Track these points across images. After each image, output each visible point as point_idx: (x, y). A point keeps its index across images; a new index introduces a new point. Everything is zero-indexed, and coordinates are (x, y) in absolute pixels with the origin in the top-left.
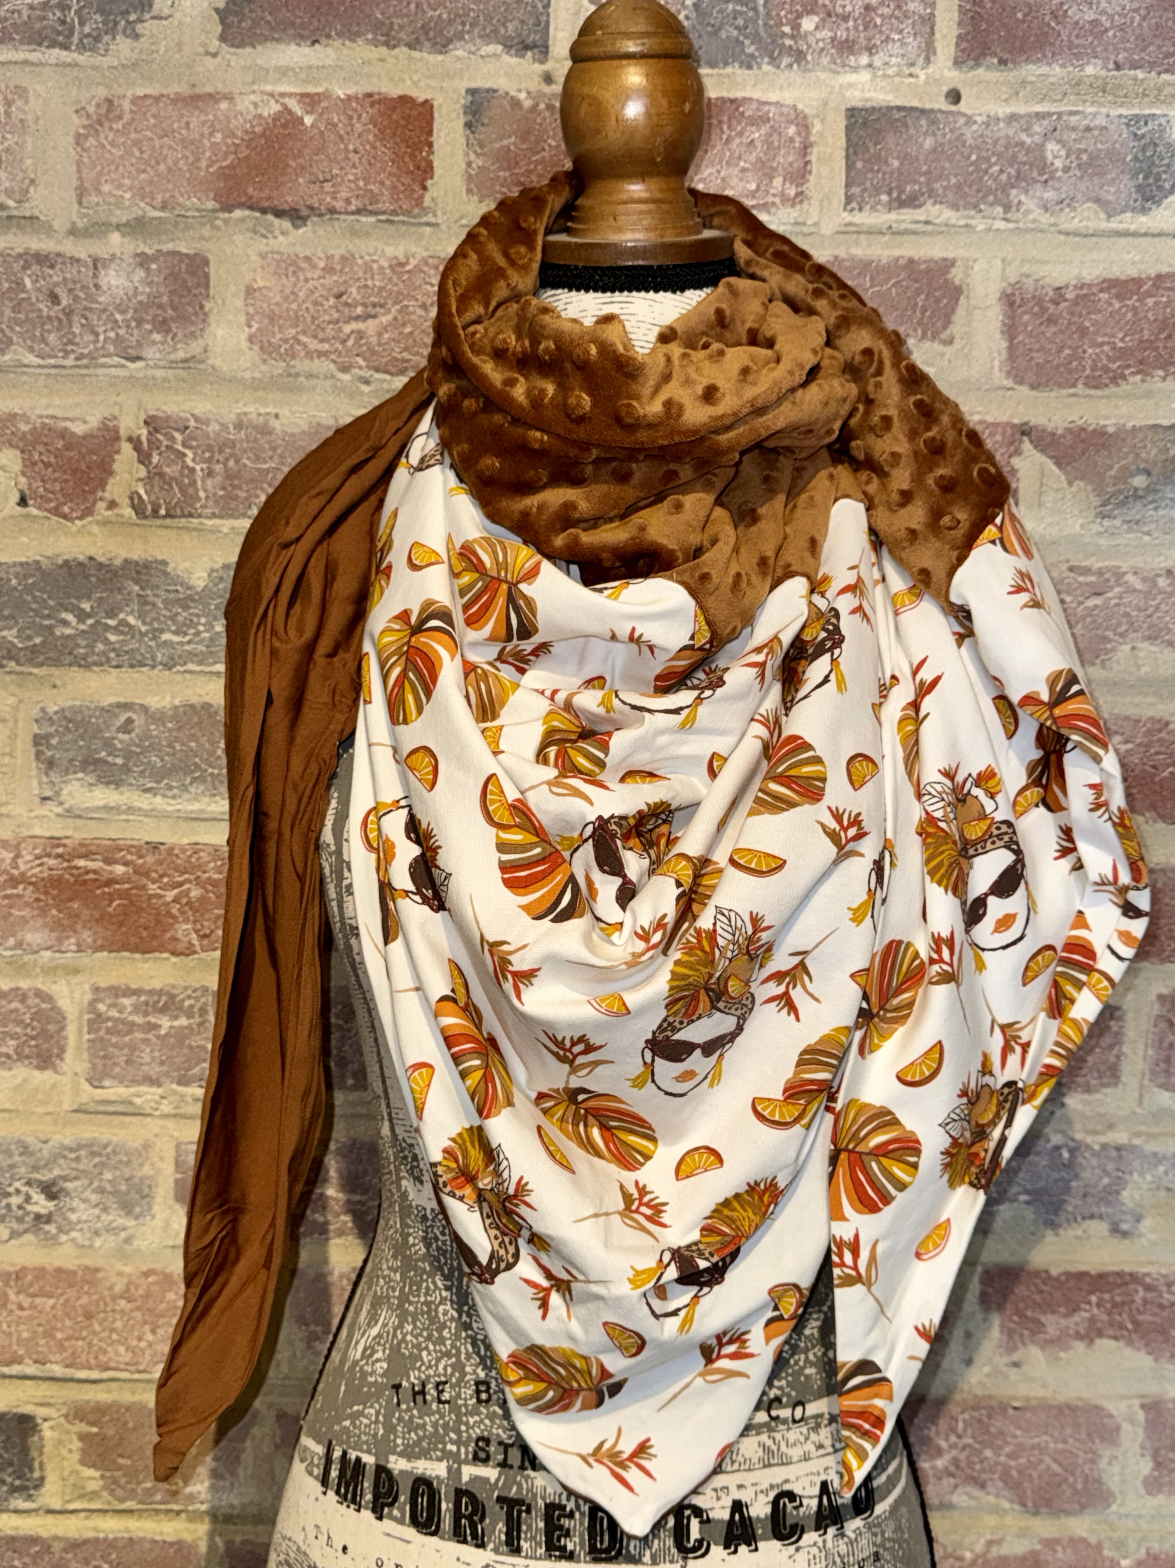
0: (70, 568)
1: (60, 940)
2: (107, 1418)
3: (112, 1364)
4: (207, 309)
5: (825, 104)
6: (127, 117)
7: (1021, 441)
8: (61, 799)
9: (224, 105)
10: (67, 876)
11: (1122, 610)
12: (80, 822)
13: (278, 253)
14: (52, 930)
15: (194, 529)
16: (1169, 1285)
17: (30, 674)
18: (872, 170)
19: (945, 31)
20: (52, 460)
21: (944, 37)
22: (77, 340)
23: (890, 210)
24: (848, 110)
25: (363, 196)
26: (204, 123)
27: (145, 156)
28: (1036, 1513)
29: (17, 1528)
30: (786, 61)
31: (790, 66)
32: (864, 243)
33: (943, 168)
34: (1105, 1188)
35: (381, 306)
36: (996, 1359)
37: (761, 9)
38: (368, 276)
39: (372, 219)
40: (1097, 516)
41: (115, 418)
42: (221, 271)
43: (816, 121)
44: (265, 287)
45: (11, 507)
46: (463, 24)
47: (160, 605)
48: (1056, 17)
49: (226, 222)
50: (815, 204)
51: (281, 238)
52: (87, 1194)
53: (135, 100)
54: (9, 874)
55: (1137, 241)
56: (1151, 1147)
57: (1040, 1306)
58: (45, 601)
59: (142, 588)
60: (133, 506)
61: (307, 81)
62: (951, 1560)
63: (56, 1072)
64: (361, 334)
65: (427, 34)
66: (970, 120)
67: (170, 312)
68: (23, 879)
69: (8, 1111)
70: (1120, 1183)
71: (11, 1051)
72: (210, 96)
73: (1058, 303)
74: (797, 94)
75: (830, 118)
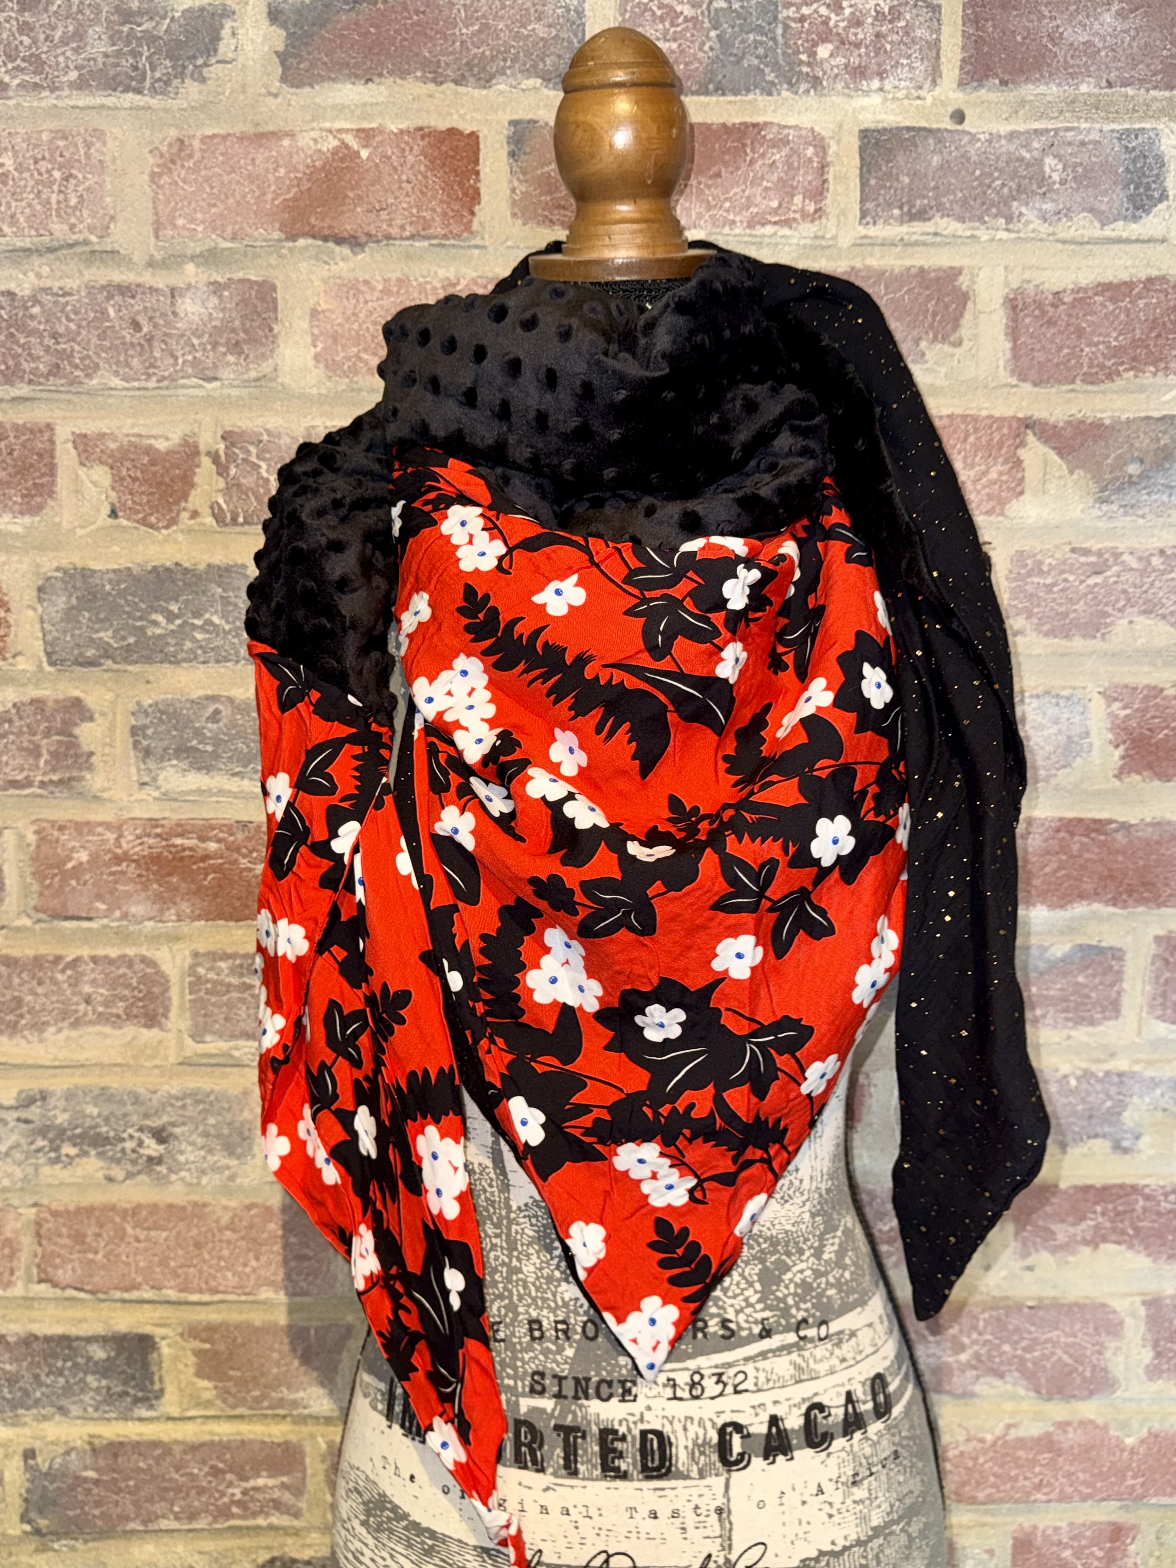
0: (158, 574)
1: (161, 911)
2: (217, 1336)
3: (221, 1288)
4: (276, 331)
5: (840, 126)
6: (197, 156)
7: (1025, 434)
8: (158, 784)
9: (286, 142)
10: (166, 854)
11: (1120, 587)
12: (175, 805)
13: (340, 278)
14: (154, 903)
16: (1166, 1195)
17: (126, 671)
18: (885, 187)
19: (949, 55)
20: (139, 474)
21: (949, 61)
22: (159, 363)
23: (902, 223)
24: (861, 131)
25: (417, 223)
26: (267, 160)
27: (215, 191)
28: (1050, 1399)
29: (141, 1434)
30: (803, 87)
31: (808, 91)
32: (878, 255)
33: (950, 184)
34: (1109, 1109)
36: (1013, 1264)
37: (780, 40)
38: (423, 296)
39: (426, 243)
40: (1096, 501)
41: (195, 434)
42: (288, 296)
43: (832, 143)
44: (328, 310)
45: (103, 518)
46: (505, 60)
47: (241, 605)
48: (1052, 39)
49: (291, 250)
50: (833, 220)
51: (341, 264)
52: (194, 1138)
53: (204, 139)
54: (113, 852)
55: (1129, 247)
56: (1150, 1073)
57: (1051, 1217)
58: (136, 604)
59: (224, 590)
60: (214, 515)
61: (362, 118)
62: (974, 1443)
63: (162, 1029)
65: (471, 70)
66: (974, 138)
67: (242, 335)
68: (125, 857)
69: (120, 1065)
70: (1121, 1106)
71: (120, 1012)
72: (273, 133)
73: (1056, 307)
74: (814, 117)
75: (845, 140)
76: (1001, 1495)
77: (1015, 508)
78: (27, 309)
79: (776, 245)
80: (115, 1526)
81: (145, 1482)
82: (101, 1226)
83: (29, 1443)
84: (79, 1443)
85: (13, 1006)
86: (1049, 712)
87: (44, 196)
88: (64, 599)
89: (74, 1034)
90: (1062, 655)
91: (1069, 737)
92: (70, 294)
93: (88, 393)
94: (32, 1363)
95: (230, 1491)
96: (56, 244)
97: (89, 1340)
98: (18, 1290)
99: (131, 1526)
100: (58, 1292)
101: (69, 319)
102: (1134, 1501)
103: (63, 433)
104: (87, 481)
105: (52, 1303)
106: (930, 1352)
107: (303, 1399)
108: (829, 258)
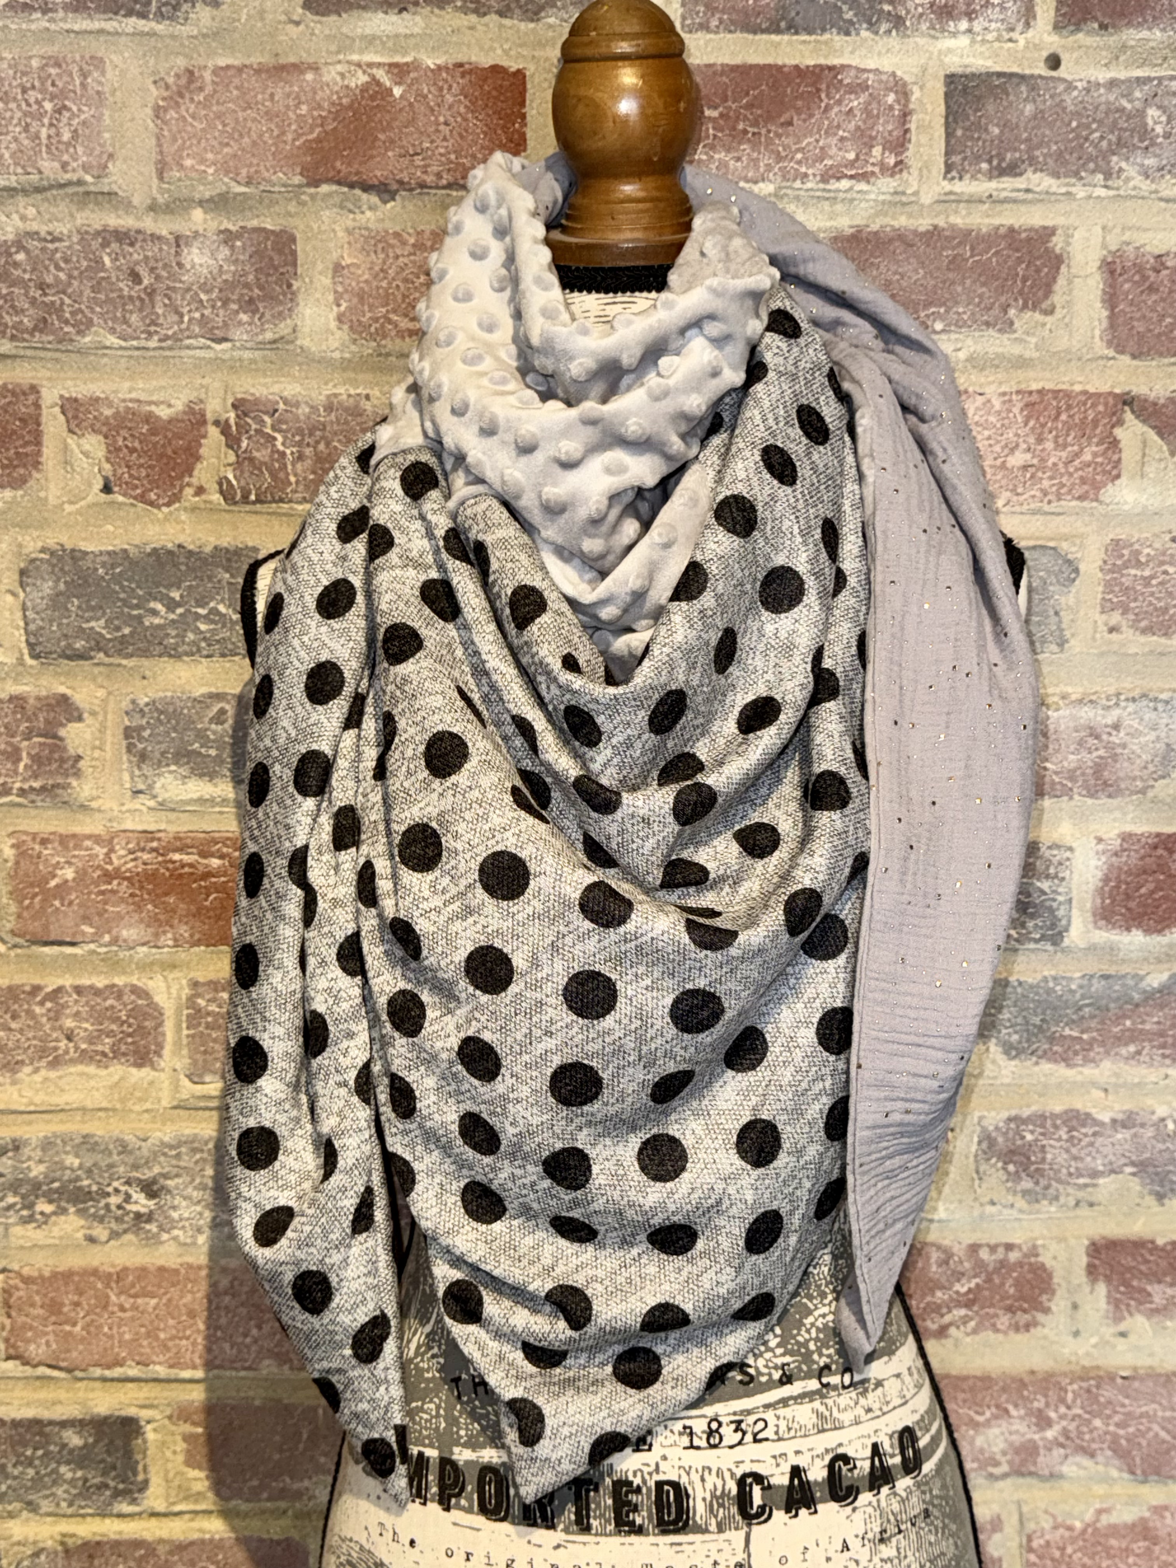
0: (158, 557)
1: (157, 935)
4: (295, 288)
5: (924, 70)
6: (209, 89)
7: (1123, 411)
8: (154, 792)
9: (309, 76)
10: (162, 871)
12: (172, 816)
13: (367, 229)
14: (148, 926)
15: (285, 515)
17: (119, 665)
18: (972, 138)
20: (137, 444)
22: (161, 321)
23: (990, 178)
24: (947, 76)
25: (455, 170)
26: (288, 95)
27: (228, 129)
28: (1144, 1482)
29: (120, 1533)
30: (884, 27)
31: (890, 31)
32: (964, 212)
33: (1044, 136)
36: (1103, 1329)
41: (201, 401)
42: (308, 248)
43: (915, 89)
44: (353, 264)
45: (95, 493)
49: (313, 197)
50: (915, 172)
51: (369, 214)
52: (189, 1191)
53: (217, 71)
54: (103, 869)
57: (1146, 1275)
58: (133, 590)
59: (232, 576)
60: (221, 492)
61: (395, 51)
62: (1061, 1531)
63: (154, 1068)
66: (1070, 86)
67: (256, 291)
68: (117, 874)
69: (105, 1110)
71: (107, 1049)
72: (295, 66)
73: (1158, 272)
74: (896, 60)
75: (929, 85)
77: (1110, 492)
78: (10, 255)
79: (852, 200)
82: (81, 1294)
84: (49, 1543)
86: (1147, 717)
87: (32, 130)
88: (50, 583)
89: (53, 1074)
90: (1162, 654)
91: (1168, 745)
92: (60, 240)
93: (79, 352)
96: (45, 183)
97: (64, 1424)
100: (28, 1370)
101: (58, 268)
103: (50, 396)
104: (77, 451)
105: (21, 1384)
106: (1014, 1428)
107: (307, 1489)
108: (910, 215)
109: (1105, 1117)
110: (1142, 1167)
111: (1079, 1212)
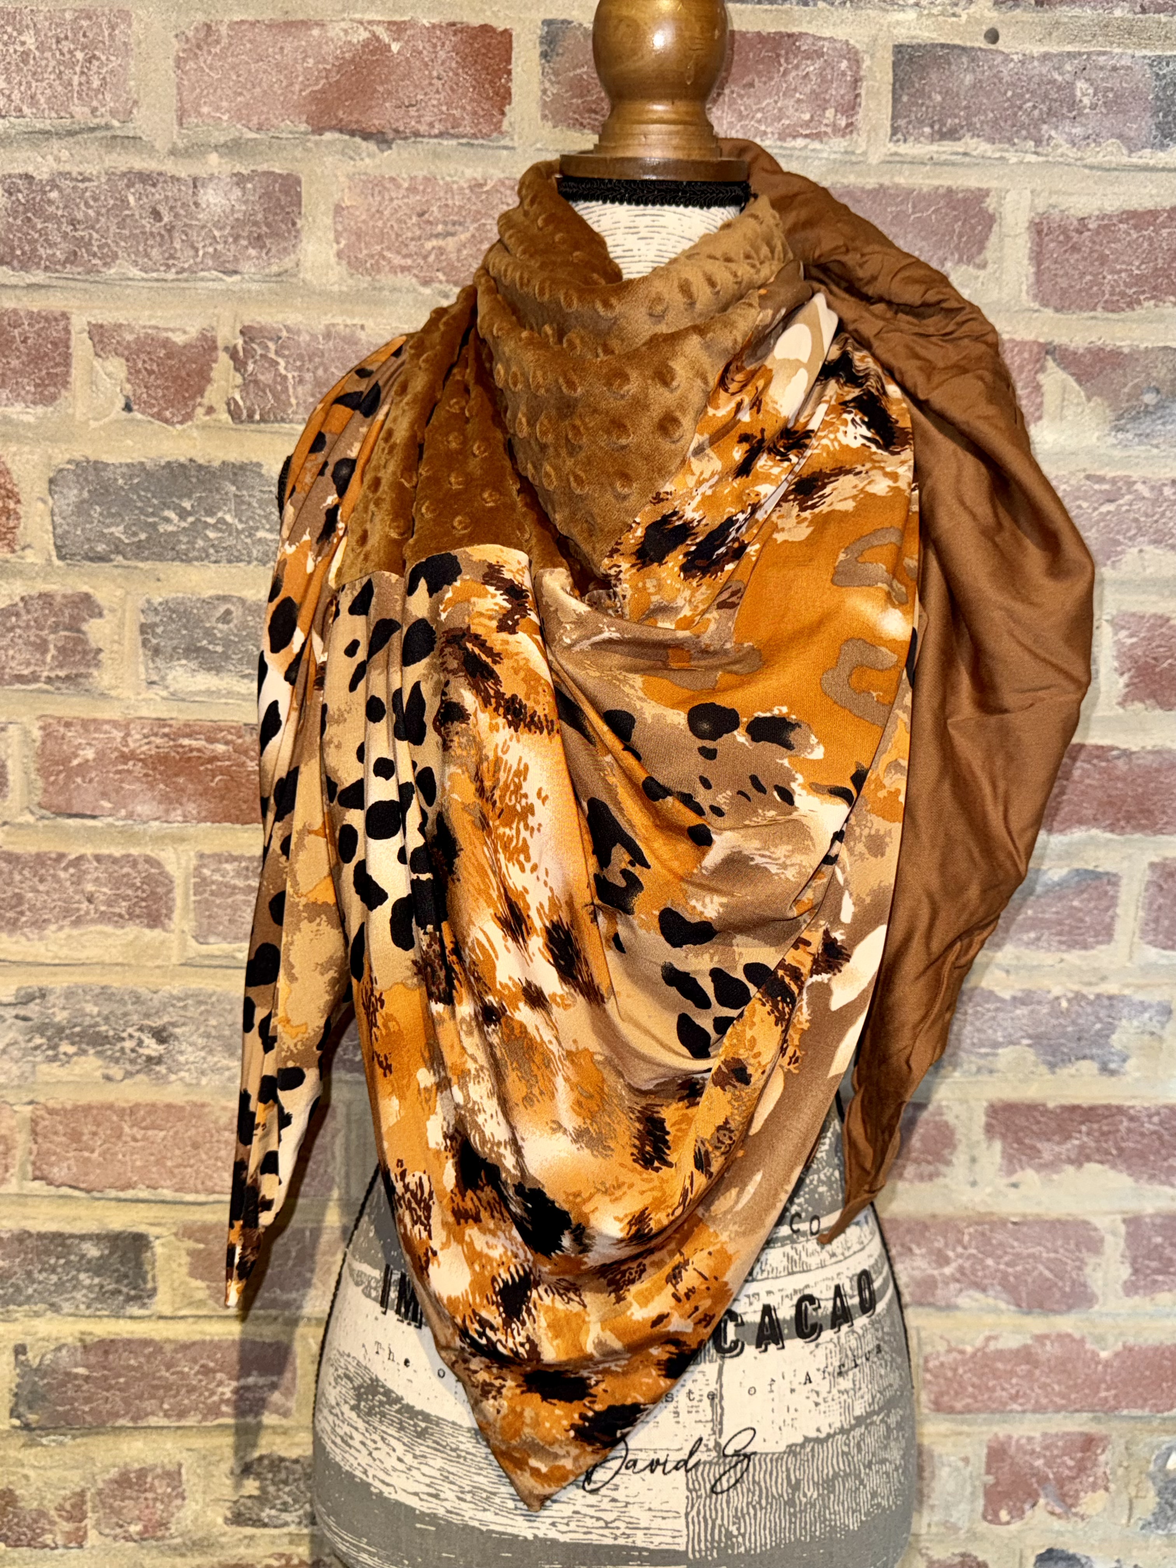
0: (172, 469)
1: (167, 811)
2: (211, 1237)
3: (217, 1188)
4: (299, 226)
5: (875, 40)
6: (225, 41)
7: (1045, 359)
8: (167, 683)
9: (316, 32)
10: (173, 754)
11: (1132, 515)
12: (183, 705)
13: (365, 174)
14: (160, 803)
15: (286, 434)
16: (1150, 1116)
17: (136, 568)
18: (917, 104)
20: (155, 367)
22: (178, 255)
23: (932, 141)
24: (895, 46)
25: (446, 120)
26: (296, 50)
27: (241, 79)
28: (1029, 1313)
29: (132, 1333)
31: (844, 3)
32: (907, 173)
33: (981, 104)
34: (1098, 1033)
35: (460, 224)
36: (997, 1181)
38: (449, 195)
39: (454, 142)
40: (1111, 430)
41: (213, 329)
42: (312, 190)
43: (866, 57)
44: (353, 207)
45: (117, 411)
47: (255, 504)
49: (317, 144)
50: (864, 134)
51: (367, 160)
52: (194, 1038)
53: (232, 25)
54: (120, 751)
55: (1155, 176)
56: (1139, 997)
57: (1037, 1134)
58: (149, 499)
59: (238, 488)
60: (230, 412)
61: (394, 10)
62: (955, 1354)
63: (165, 930)
64: (441, 251)
66: (1007, 58)
67: (264, 228)
68: (132, 756)
69: (122, 965)
70: (1111, 1028)
71: (123, 911)
72: (303, 22)
73: (1081, 233)
74: (849, 30)
75: (878, 55)
76: (979, 1405)
77: (1032, 432)
78: (45, 193)
79: (806, 158)
80: (104, 1422)
81: (137, 1379)
82: (98, 1125)
83: (20, 1339)
84: (70, 1340)
85: (13, 902)
87: (65, 77)
88: (75, 492)
89: (75, 932)
92: (90, 180)
93: (105, 283)
94: (24, 1259)
95: (220, 1389)
96: (76, 127)
97: (83, 1238)
98: (12, 1187)
99: (121, 1422)
100: (52, 1190)
101: (87, 205)
102: (1106, 1413)
103: (79, 323)
104: (101, 372)
105: (47, 1200)
106: (915, 1264)
107: (295, 1300)
108: (859, 174)
109: (1007, 995)
110: (1038, 1040)
111: (980, 1078)
